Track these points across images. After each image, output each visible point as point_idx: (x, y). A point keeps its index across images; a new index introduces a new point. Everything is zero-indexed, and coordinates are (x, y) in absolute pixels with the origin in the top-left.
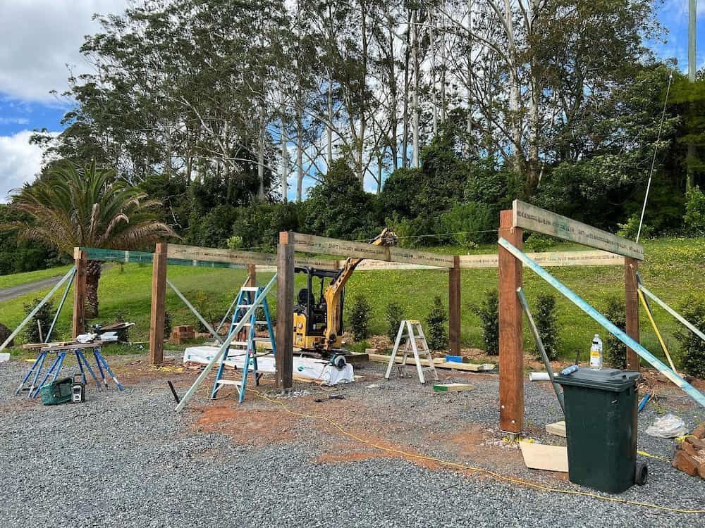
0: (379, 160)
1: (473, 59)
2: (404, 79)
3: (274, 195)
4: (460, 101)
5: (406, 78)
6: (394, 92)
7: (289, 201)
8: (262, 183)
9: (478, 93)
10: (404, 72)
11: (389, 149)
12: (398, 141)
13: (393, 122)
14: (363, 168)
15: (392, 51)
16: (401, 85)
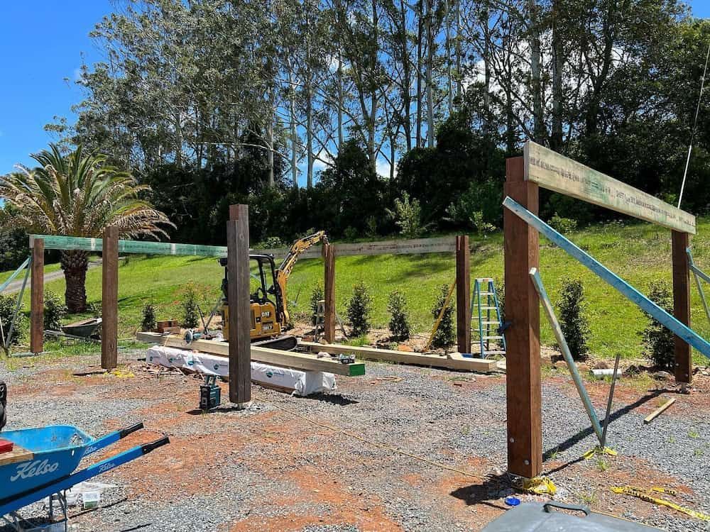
0: (391, 140)
1: (490, 28)
2: (417, 54)
3: (285, 181)
4: (477, 73)
5: (419, 52)
6: (407, 68)
7: (300, 187)
8: (272, 170)
9: (497, 63)
10: (417, 46)
11: (402, 129)
12: (411, 120)
13: (406, 100)
14: (375, 149)
15: (403, 23)
16: (414, 59)
